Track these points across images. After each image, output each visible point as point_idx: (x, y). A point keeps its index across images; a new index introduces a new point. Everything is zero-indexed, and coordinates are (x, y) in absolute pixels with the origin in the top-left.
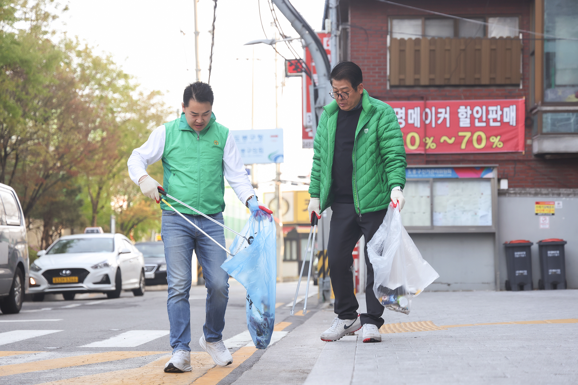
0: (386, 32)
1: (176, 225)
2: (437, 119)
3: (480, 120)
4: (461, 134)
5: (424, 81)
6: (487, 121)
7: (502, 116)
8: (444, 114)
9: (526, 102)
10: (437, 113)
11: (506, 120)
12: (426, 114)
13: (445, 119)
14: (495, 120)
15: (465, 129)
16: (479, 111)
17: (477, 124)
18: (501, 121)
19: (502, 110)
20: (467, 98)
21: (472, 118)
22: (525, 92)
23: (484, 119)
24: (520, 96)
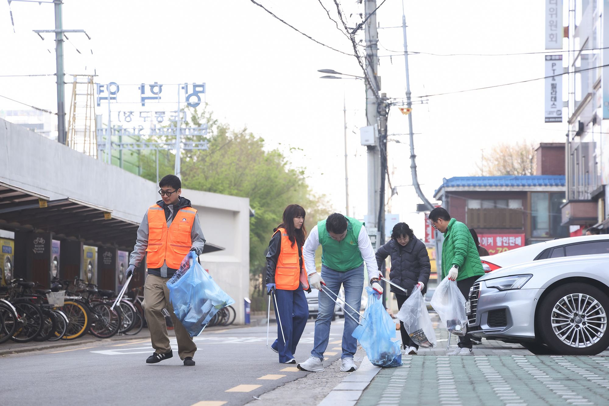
0: (465, 205)
1: (328, 274)
2: (487, 242)
3: (506, 243)
4: (498, 249)
5: (482, 226)
6: (509, 243)
7: (515, 241)
8: (491, 240)
9: (525, 236)
10: (487, 240)
11: (517, 243)
12: (483, 240)
13: (491, 243)
14: (512, 243)
15: (499, 247)
16: (505, 239)
17: (505, 245)
18: (515, 243)
19: (515, 238)
20: (500, 233)
21: (502, 242)
22: (525, 232)
23: (508, 242)
24: (522, 233)
